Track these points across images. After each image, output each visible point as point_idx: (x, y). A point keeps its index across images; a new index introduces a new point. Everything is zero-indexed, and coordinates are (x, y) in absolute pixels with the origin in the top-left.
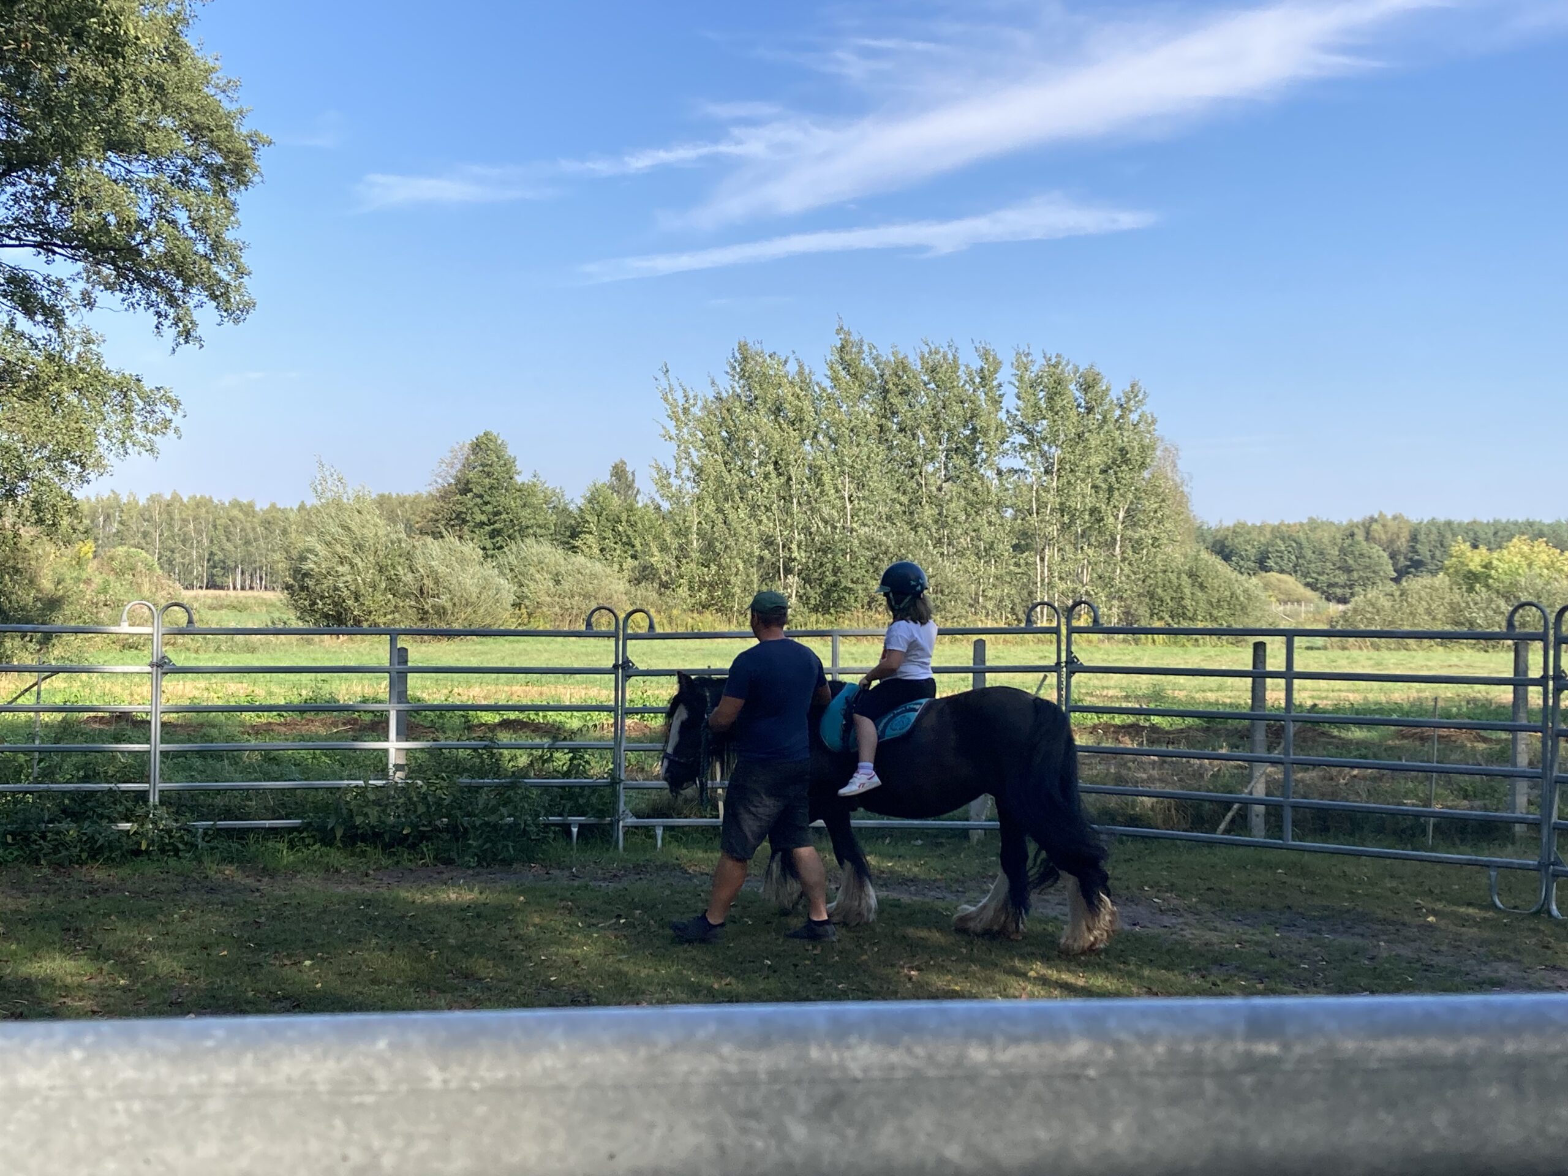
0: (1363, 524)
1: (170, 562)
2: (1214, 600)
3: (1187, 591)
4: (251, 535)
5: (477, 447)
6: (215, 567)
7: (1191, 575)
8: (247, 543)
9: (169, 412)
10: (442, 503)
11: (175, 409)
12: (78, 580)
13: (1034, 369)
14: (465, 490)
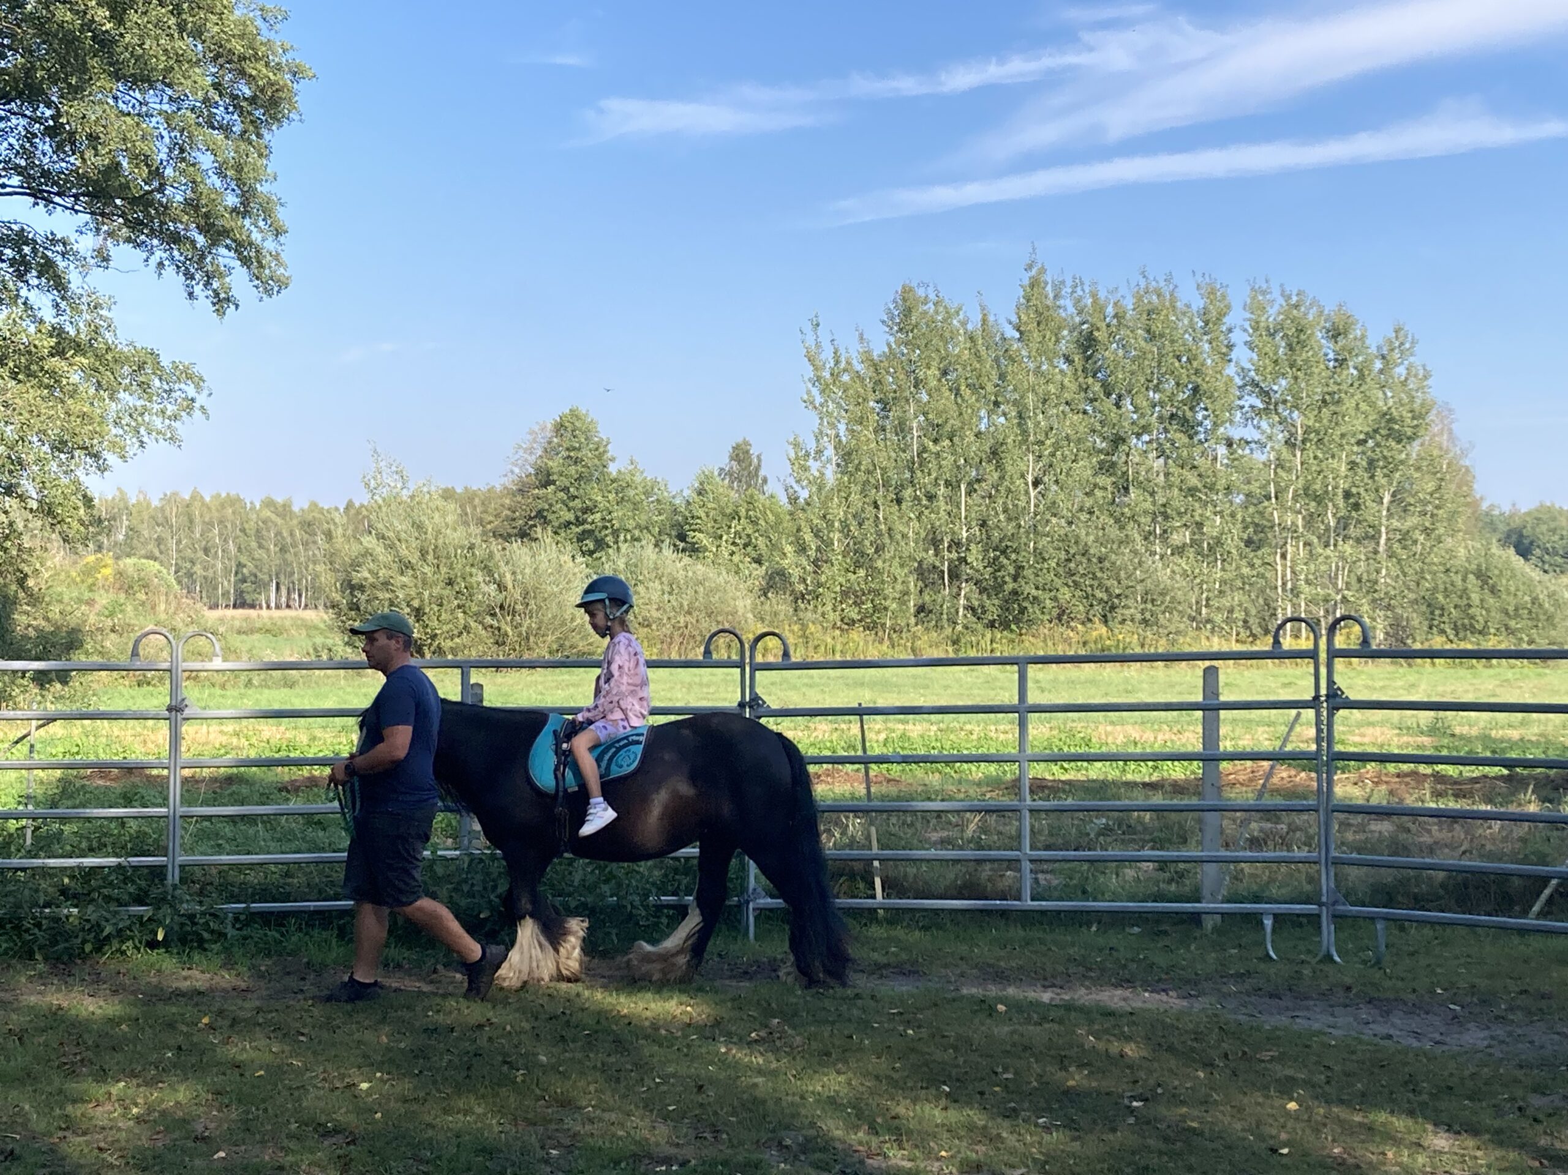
1: (190, 575)
2: (1511, 609)
3: (1475, 598)
4: (289, 540)
5: (562, 427)
6: (244, 581)
7: (1479, 574)
8: (283, 550)
9: (191, 391)
10: (519, 498)
11: (198, 387)
12: (80, 601)
13: (1272, 311)
14: (546, 481)
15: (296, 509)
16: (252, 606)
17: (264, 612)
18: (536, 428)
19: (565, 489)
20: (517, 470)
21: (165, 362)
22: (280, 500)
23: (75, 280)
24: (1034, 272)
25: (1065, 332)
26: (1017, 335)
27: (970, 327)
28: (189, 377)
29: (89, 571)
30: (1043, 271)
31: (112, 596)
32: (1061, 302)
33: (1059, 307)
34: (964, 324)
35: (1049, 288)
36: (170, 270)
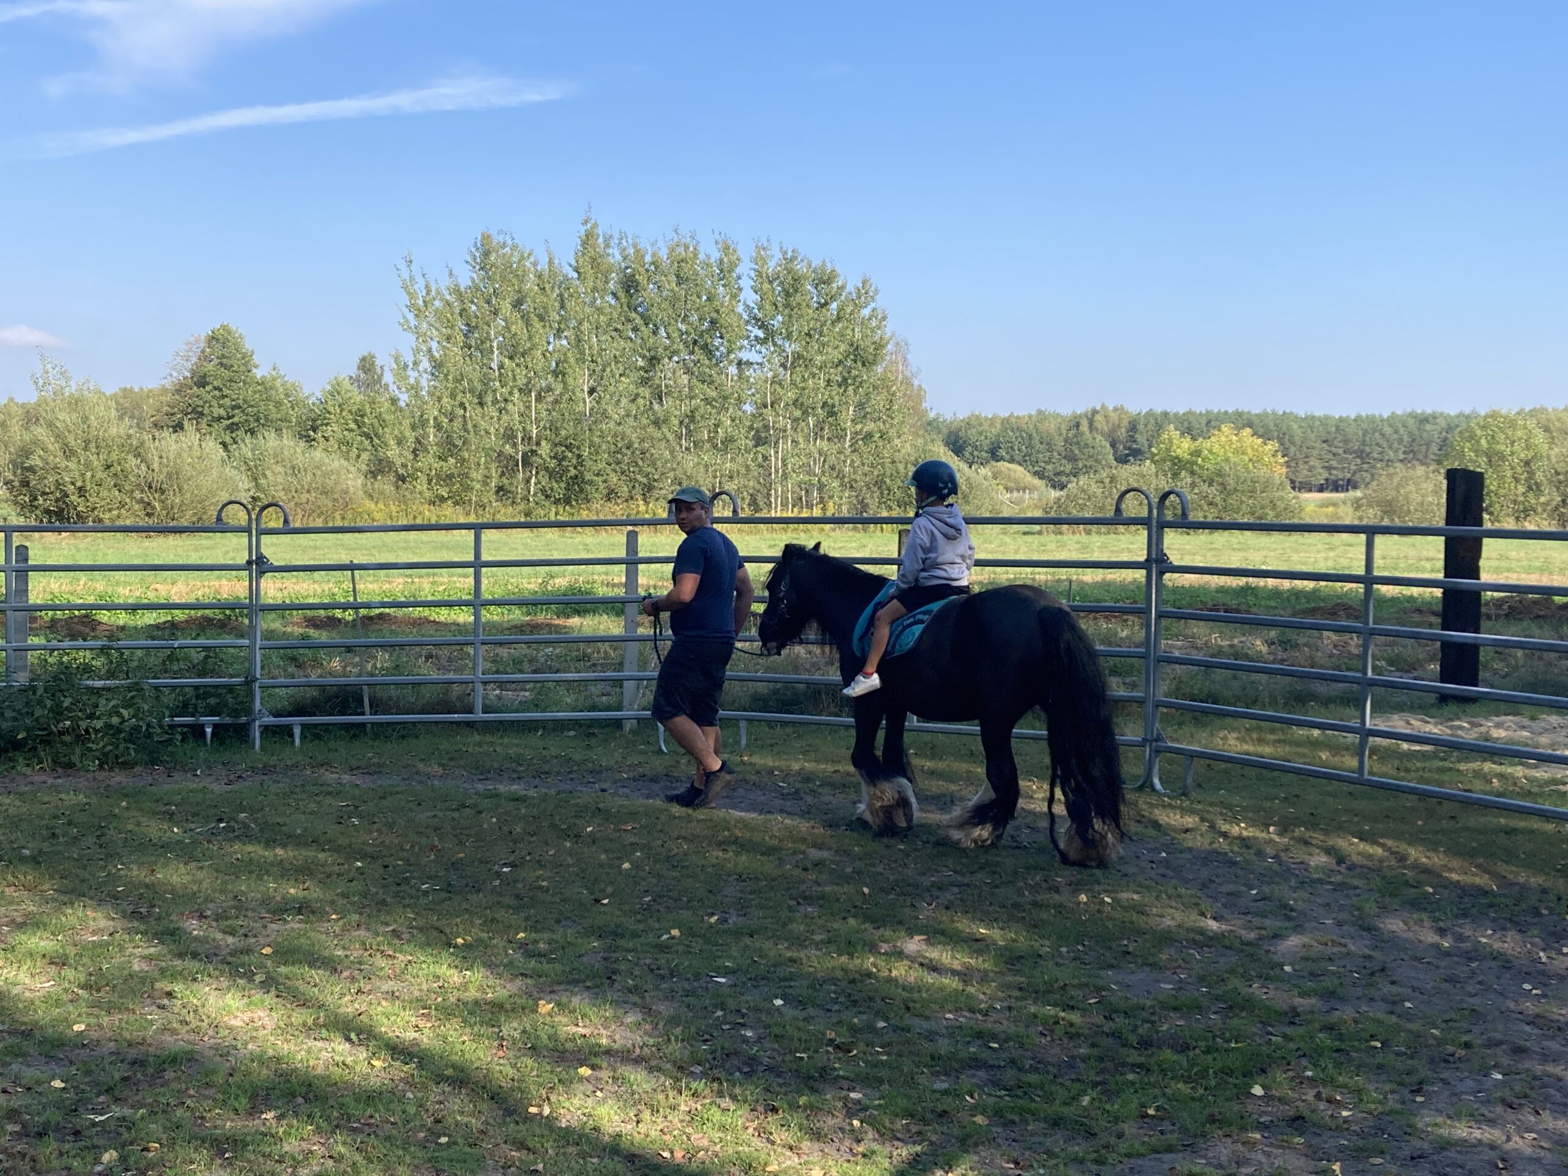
0: (1086, 416)
5: (213, 339)
10: (177, 397)
13: (772, 264)
14: (202, 383)
18: (192, 340)
19: (219, 389)
20: (175, 374)
24: (589, 225)
25: (614, 275)
26: (576, 275)
27: (539, 268)
30: (595, 226)
32: (610, 251)
33: (608, 255)
34: (535, 264)
35: (601, 240)
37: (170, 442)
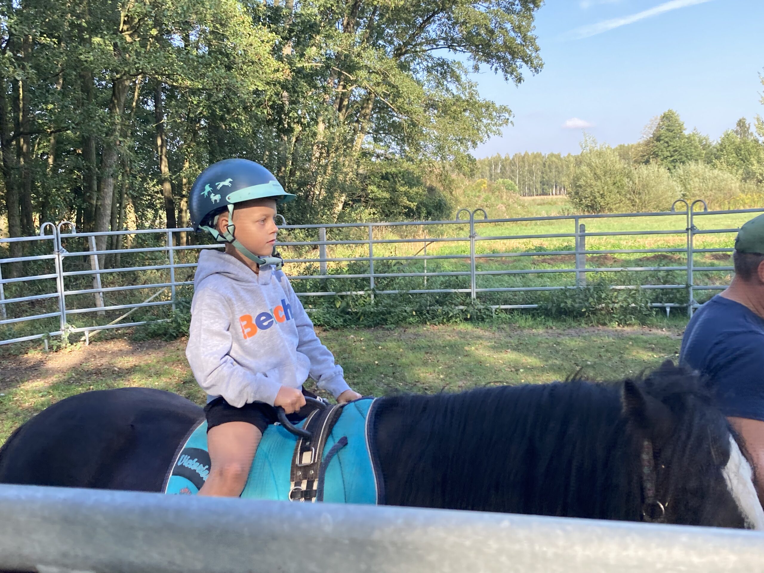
5: (664, 117)
9: (507, 116)
10: (646, 147)
11: (510, 115)
12: (475, 196)
14: (658, 140)
15: (562, 157)
16: (546, 194)
17: (551, 197)
18: (653, 119)
19: (667, 142)
20: (645, 136)
21: (497, 106)
22: (556, 153)
23: (463, 78)
28: (506, 110)
29: (479, 185)
31: (487, 194)
36: (500, 71)
37: (644, 170)
